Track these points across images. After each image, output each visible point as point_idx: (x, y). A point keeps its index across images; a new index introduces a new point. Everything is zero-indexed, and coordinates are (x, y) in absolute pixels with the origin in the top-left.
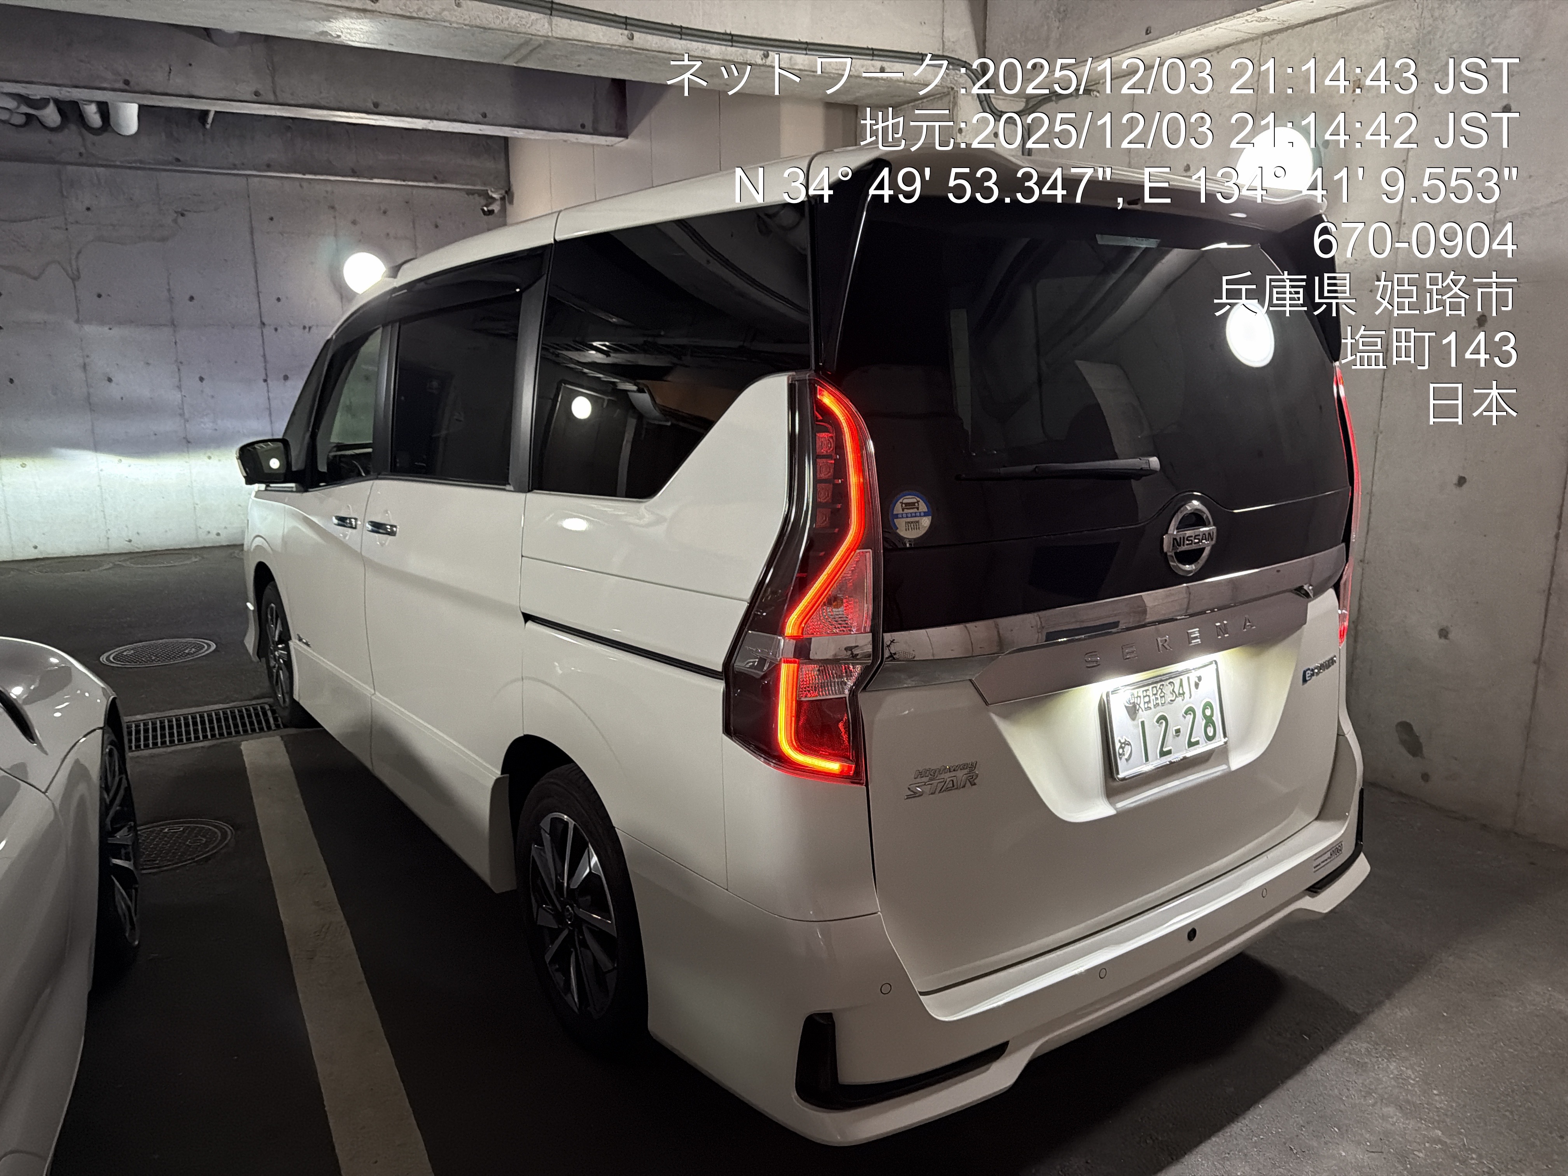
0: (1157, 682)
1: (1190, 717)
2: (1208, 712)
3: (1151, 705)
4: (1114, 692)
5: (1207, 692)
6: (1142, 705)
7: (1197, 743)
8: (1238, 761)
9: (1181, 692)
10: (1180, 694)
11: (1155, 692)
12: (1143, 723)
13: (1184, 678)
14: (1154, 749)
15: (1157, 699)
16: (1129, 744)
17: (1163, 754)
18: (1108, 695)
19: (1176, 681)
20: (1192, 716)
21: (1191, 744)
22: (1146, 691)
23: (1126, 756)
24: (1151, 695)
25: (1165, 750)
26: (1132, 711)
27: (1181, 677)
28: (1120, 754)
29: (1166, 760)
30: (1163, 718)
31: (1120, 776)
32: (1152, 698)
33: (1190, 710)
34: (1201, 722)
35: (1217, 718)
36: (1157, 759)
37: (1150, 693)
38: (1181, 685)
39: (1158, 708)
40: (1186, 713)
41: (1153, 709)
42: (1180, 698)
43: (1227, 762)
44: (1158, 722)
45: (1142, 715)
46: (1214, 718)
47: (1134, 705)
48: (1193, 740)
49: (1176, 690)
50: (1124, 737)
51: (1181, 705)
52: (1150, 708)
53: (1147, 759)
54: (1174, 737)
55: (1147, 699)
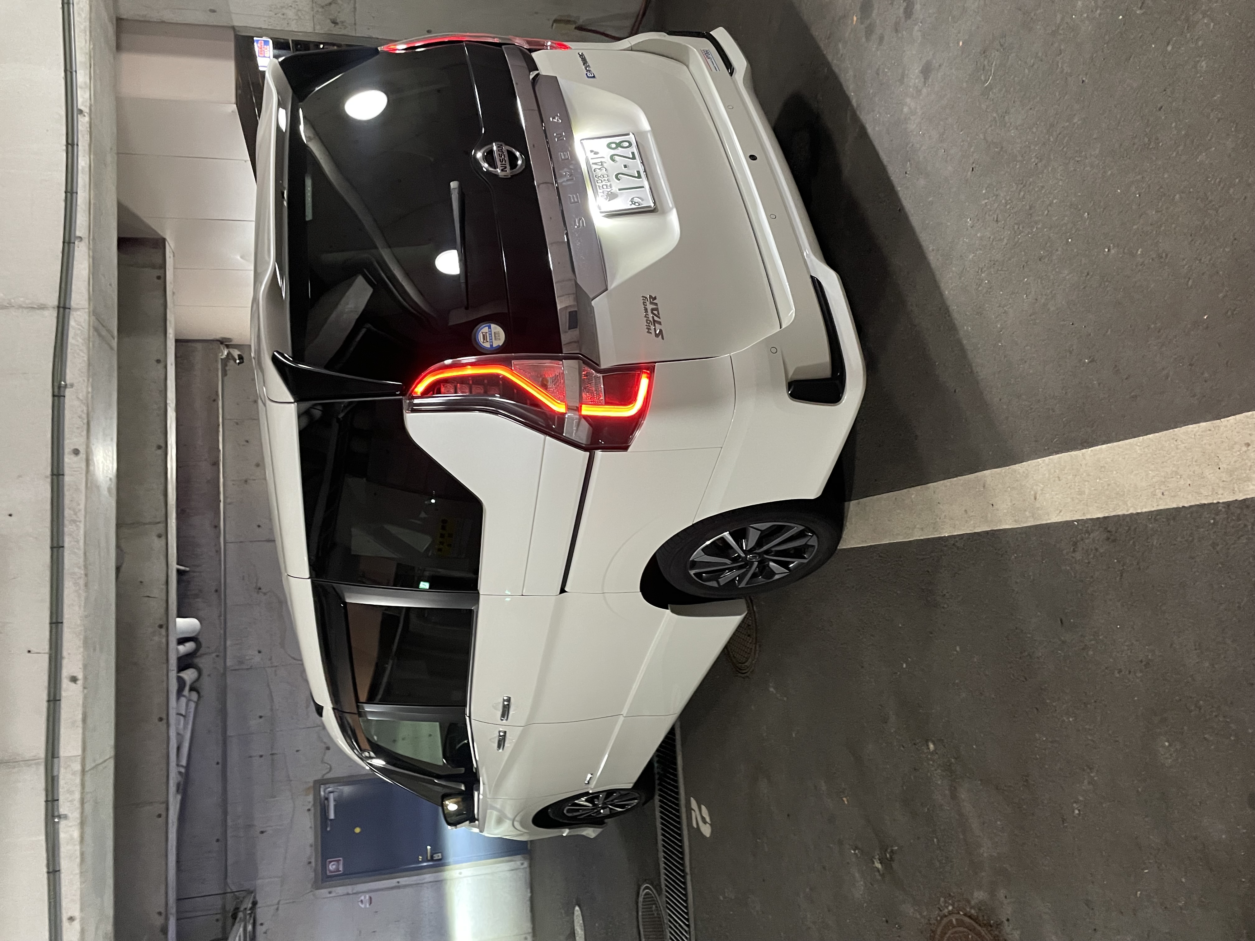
0: (594, 180)
1: (617, 158)
2: (614, 146)
3: (608, 184)
4: (599, 208)
5: (601, 146)
6: (609, 190)
7: (633, 153)
8: (645, 125)
9: (600, 164)
10: (602, 165)
11: (600, 181)
12: (620, 190)
13: (591, 161)
14: (636, 182)
15: (604, 180)
16: (633, 199)
17: (639, 177)
18: (601, 212)
19: (594, 167)
20: (616, 156)
21: (634, 158)
22: (599, 187)
23: (640, 201)
24: (602, 184)
25: (637, 175)
26: (612, 196)
27: (591, 163)
28: (639, 205)
29: (643, 174)
30: (617, 176)
31: (652, 205)
32: (604, 183)
33: (612, 158)
34: (620, 151)
35: (617, 140)
36: (642, 181)
37: (601, 185)
38: (595, 164)
39: (611, 180)
40: (613, 160)
41: (611, 183)
42: (605, 165)
43: (646, 132)
44: (619, 180)
45: (615, 189)
46: (618, 142)
47: (608, 195)
48: (631, 156)
49: (599, 167)
50: (628, 202)
51: (608, 163)
52: (610, 184)
53: (642, 187)
54: (629, 169)
55: (605, 187)
